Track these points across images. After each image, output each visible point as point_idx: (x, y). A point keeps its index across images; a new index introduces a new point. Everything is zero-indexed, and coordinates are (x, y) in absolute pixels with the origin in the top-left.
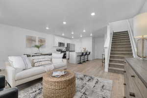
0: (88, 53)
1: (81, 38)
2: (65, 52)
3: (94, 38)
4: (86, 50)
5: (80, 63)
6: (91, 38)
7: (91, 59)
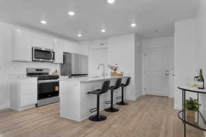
0: (124, 82)
1: (105, 38)
2: (57, 77)
3: (140, 37)
4: (118, 72)
5: (98, 118)
6: (133, 35)
7: (134, 98)
